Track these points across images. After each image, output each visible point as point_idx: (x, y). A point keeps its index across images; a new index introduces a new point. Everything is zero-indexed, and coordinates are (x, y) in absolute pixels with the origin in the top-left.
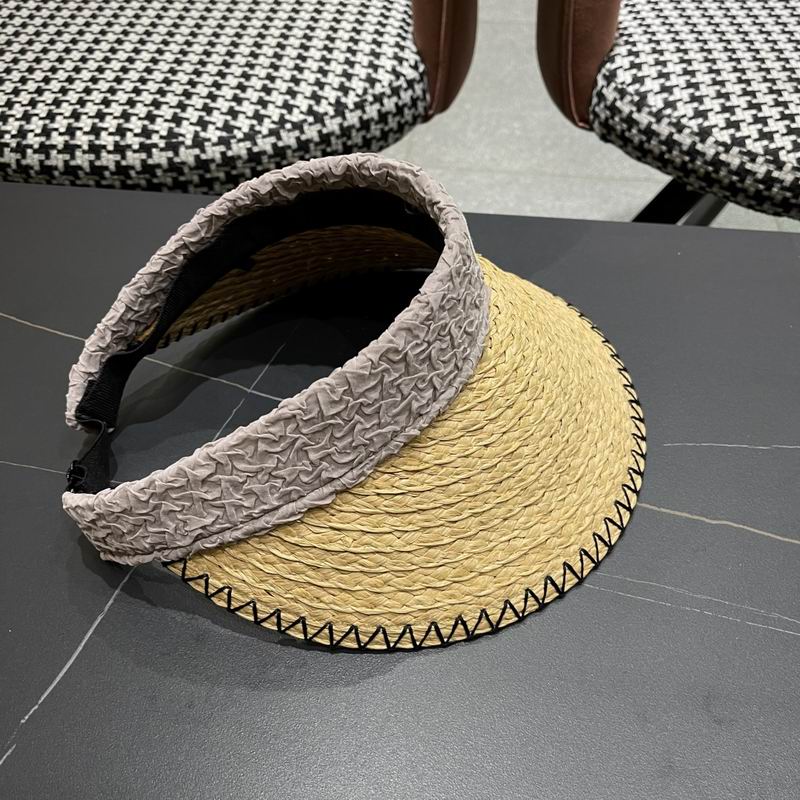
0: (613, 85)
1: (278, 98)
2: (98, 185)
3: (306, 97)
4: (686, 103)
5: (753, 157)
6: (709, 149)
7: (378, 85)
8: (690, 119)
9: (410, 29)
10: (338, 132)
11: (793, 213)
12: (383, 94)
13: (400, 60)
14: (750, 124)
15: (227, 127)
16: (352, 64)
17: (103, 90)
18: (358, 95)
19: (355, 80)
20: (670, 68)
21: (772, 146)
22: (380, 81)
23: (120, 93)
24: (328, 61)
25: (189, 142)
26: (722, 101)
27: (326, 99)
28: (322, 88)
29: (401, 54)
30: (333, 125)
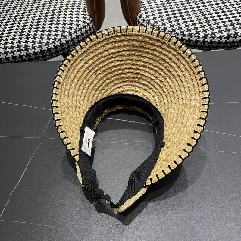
0: (141, 18)
2: (8, 62)
3: (61, 32)
5: (178, 34)
7: (80, 26)
8: (161, 26)
9: (87, 9)
10: (70, 40)
12: (81, 28)
13: (85, 18)
18: (74, 29)
19: (73, 25)
20: (155, 12)
21: (182, 31)
27: (66, 31)
28: (65, 29)
29: (85, 16)
30: (69, 38)
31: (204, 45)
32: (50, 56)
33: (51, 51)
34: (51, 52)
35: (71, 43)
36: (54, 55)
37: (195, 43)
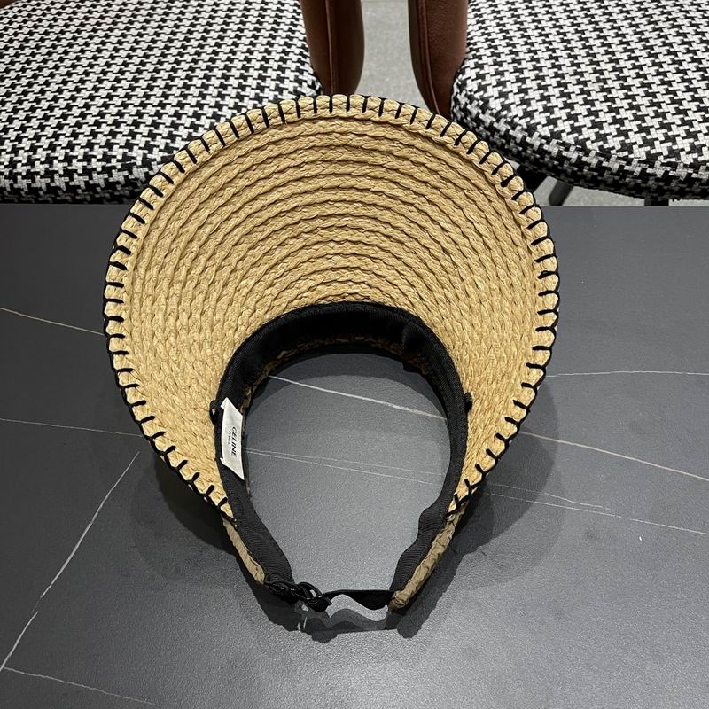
0: (464, 92)
4: (517, 105)
5: (567, 146)
6: (535, 141)
8: (521, 118)
13: (300, 82)
14: (565, 120)
20: (507, 76)
21: (581, 137)
25: (139, 163)
29: (300, 77)
31: (643, 185)
37: (617, 178)
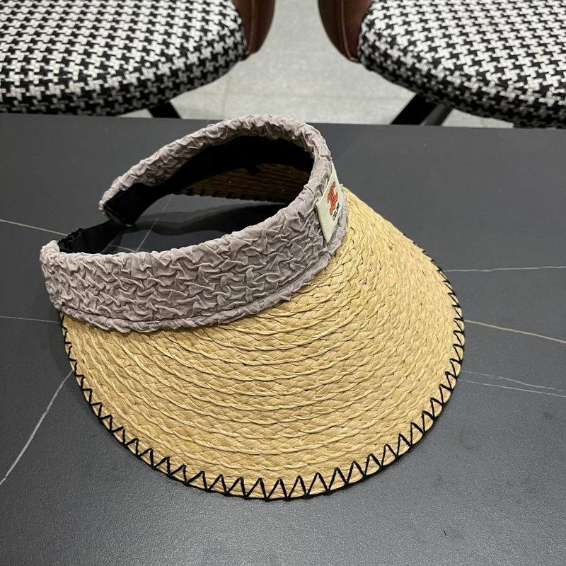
0: (373, 31)
1: (138, 44)
2: (10, 111)
3: (159, 44)
4: (423, 42)
5: (469, 78)
6: (439, 73)
7: (209, 34)
8: (426, 53)
10: (183, 68)
11: (497, 115)
12: (213, 40)
13: (224, 16)
14: (466, 55)
15: (103, 66)
16: (190, 19)
17: (9, 42)
18: (196, 42)
19: (193, 30)
20: (411, 18)
21: (481, 70)
22: (211, 31)
23: (21, 43)
24: (172, 17)
25: (76, 78)
26: (447, 40)
27: (174, 44)
28: (169, 37)
29: (224, 11)
30: (179, 63)
31: (535, 114)
32: (126, 106)
33: (128, 92)
34: (128, 96)
35: (183, 77)
36: (135, 103)
37: (512, 106)
